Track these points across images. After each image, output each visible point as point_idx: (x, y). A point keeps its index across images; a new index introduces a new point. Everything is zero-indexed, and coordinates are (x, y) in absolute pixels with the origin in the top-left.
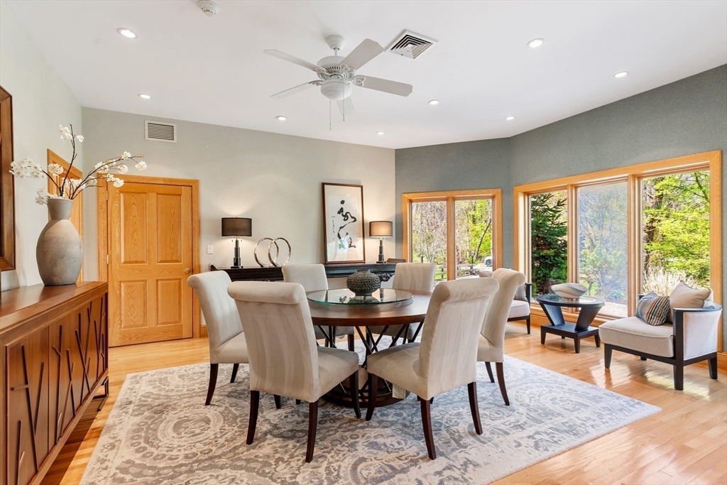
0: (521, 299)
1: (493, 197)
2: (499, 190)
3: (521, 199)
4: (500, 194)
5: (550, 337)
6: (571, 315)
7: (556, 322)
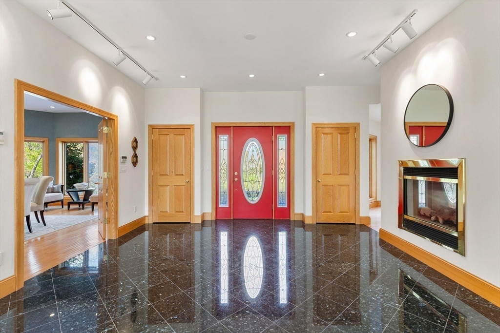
0: (59, 192)
1: (43, 142)
2: (47, 139)
3: (60, 145)
4: (48, 141)
5: (72, 207)
6: (81, 195)
7: (75, 200)
